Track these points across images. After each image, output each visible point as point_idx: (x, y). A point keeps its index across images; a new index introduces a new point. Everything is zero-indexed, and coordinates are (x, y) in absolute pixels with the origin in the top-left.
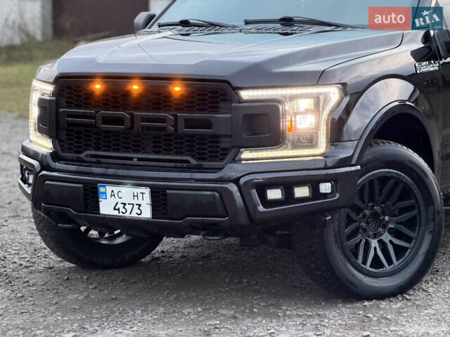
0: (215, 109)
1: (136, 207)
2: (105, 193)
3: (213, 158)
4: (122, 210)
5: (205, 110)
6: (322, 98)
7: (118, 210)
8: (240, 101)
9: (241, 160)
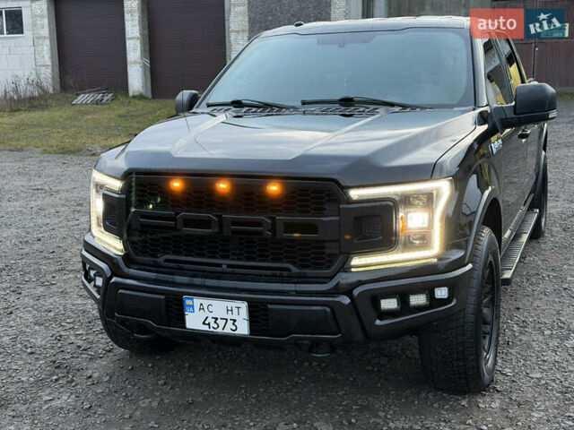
0: (320, 211)
1: (230, 322)
2: (193, 306)
3: (318, 266)
4: (213, 324)
5: (308, 212)
7: (209, 324)
8: (349, 201)
9: (351, 268)
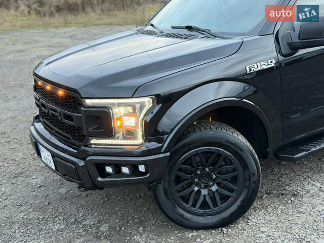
2: (41, 149)
4: (47, 161)
6: (138, 106)
8: (86, 106)
9: (91, 144)
